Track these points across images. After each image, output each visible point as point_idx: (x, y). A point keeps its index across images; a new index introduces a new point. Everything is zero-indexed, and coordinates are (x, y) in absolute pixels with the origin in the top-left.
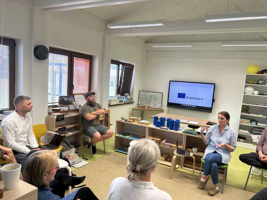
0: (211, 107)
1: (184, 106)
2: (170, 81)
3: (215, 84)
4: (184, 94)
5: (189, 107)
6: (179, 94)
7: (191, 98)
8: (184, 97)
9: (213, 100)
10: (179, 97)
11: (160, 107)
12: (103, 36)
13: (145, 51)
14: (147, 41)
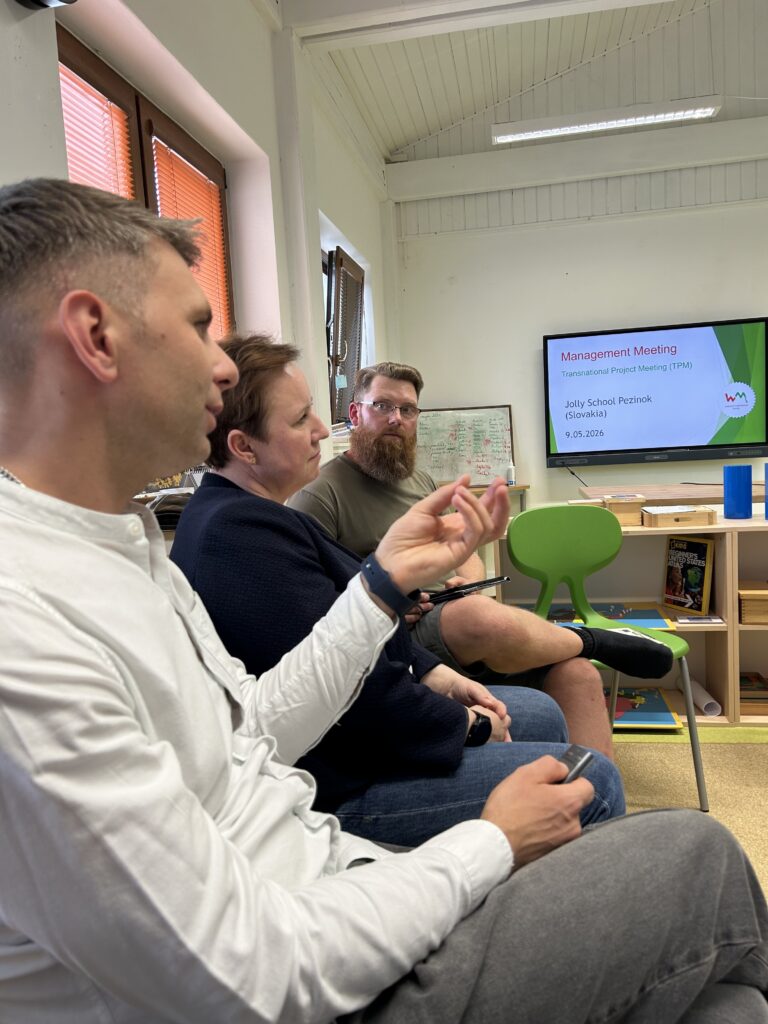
2: (546, 339)
3: (766, 321)
11: (509, 471)
12: (274, 34)
13: (391, 204)
14: (391, 153)
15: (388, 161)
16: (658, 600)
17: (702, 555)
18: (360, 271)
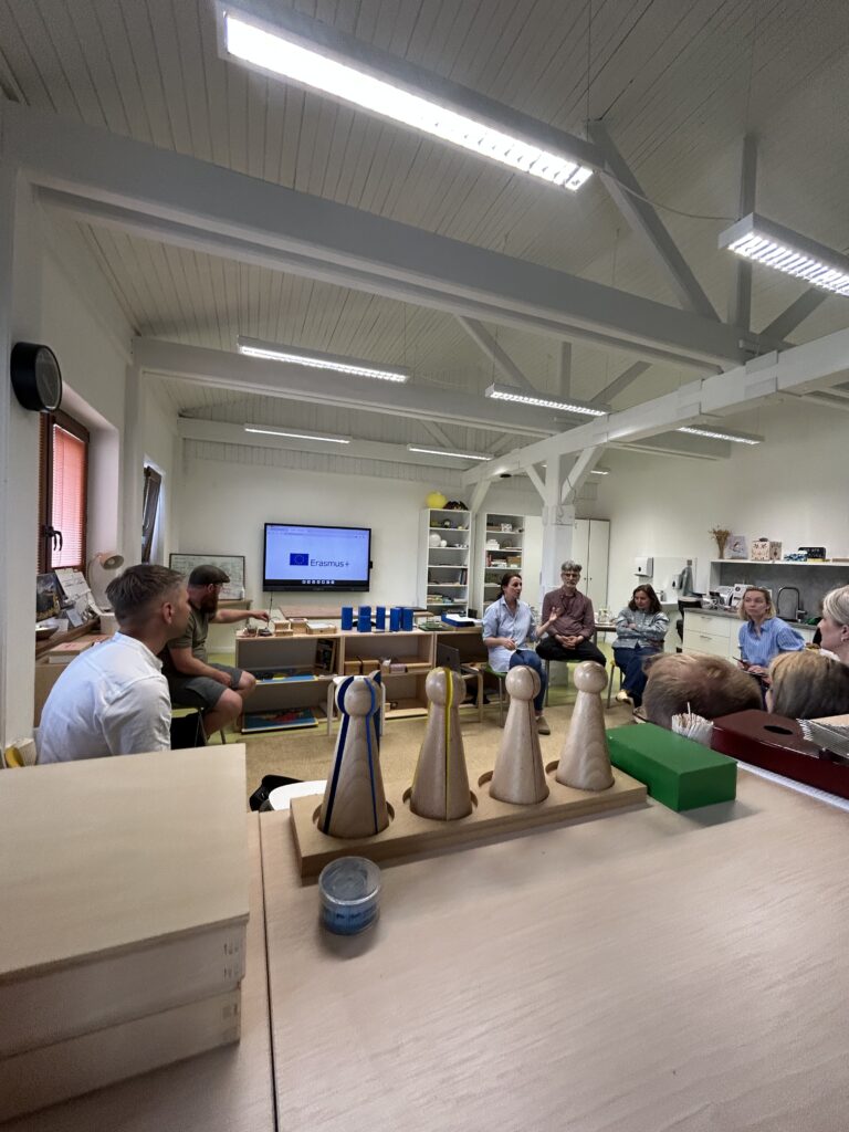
0: (365, 579)
1: (306, 585)
2: (266, 525)
3: (370, 530)
4: (306, 556)
5: (321, 585)
6: (293, 556)
7: (322, 564)
8: (306, 563)
9: (370, 565)
10: (292, 563)
11: (241, 594)
12: (128, 367)
13: (181, 440)
14: (183, 411)
15: (181, 416)
16: (311, 666)
17: (331, 647)
18: (159, 476)
